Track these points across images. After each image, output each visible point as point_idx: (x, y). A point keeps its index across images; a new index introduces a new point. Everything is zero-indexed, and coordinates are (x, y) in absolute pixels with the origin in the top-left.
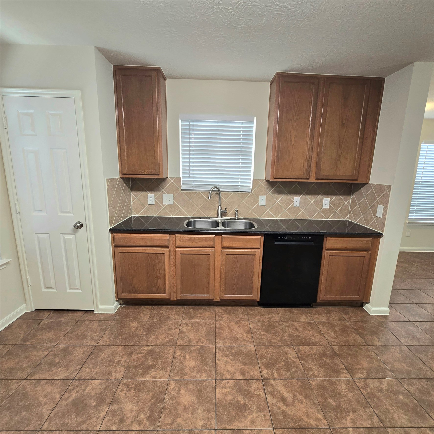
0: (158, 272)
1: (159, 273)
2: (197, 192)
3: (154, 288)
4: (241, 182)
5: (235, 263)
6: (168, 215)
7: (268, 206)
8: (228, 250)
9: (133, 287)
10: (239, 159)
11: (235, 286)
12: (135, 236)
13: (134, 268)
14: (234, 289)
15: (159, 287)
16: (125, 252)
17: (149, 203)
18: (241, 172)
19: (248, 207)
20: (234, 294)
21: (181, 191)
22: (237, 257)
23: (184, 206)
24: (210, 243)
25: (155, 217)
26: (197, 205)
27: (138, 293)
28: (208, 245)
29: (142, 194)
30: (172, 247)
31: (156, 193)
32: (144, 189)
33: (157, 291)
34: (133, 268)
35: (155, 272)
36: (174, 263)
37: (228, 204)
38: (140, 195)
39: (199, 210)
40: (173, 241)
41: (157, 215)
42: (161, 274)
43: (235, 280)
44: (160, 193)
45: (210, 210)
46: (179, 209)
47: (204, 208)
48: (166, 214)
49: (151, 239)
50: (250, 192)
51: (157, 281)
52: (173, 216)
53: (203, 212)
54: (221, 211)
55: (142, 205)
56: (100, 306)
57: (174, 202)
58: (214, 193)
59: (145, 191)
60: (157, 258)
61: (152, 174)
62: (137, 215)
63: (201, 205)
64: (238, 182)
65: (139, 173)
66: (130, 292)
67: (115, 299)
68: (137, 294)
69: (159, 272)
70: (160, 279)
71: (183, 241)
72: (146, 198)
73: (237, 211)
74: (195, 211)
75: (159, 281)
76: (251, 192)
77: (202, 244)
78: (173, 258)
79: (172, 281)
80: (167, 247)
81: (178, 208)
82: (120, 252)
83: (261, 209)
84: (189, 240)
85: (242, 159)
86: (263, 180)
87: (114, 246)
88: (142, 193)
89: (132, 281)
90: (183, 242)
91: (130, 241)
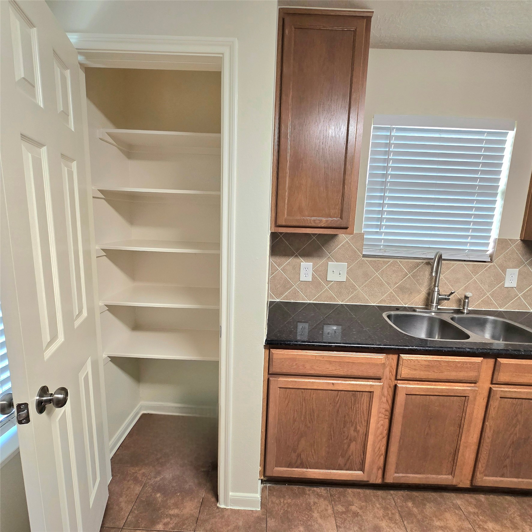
0: (352, 429)
1: (354, 431)
2: (392, 260)
3: (340, 458)
4: (472, 244)
5: (516, 416)
6: (335, 300)
7: (520, 288)
8: (507, 390)
9: (299, 456)
10: (472, 201)
11: (508, 460)
12: (316, 356)
13: (305, 418)
14: (506, 466)
15: (350, 456)
16: (290, 387)
17: (303, 278)
18: (473, 225)
19: (483, 290)
20: (503, 476)
21: (363, 258)
22: (522, 404)
23: (365, 286)
24: (471, 375)
25: (310, 303)
26: (388, 284)
27: (307, 468)
28: (466, 378)
29: (289, 262)
30: (387, 378)
31: (316, 260)
32: (295, 254)
33: (345, 464)
34: (303, 419)
35: (345, 429)
36: (386, 411)
37: (445, 283)
38: (287, 264)
39: (391, 293)
40: (391, 367)
41: (314, 301)
42: (358, 432)
43: (511, 450)
44: (324, 260)
45: (411, 293)
46: (356, 290)
47: (402, 289)
48: (331, 298)
49: (349, 362)
50: (488, 262)
51: (349, 446)
52: (342, 303)
53: (398, 296)
54: (440, 297)
55: (289, 282)
56: (231, 494)
57: (347, 277)
58: (422, 262)
59: (296, 256)
60: (355, 401)
61: (334, 226)
62: (278, 300)
63: (396, 283)
64: (465, 244)
65: (310, 225)
66: (290, 465)
67: (259, 478)
68: (305, 470)
69: (356, 428)
70: (354, 442)
71: (414, 367)
72: (297, 270)
73: (466, 297)
74: (385, 294)
75: (353, 446)
76: (491, 261)
77: (453, 375)
78: (387, 401)
79: (378, 446)
80: (379, 379)
81: (354, 289)
82: (280, 388)
83: (509, 293)
84: (429, 366)
85: (479, 201)
86: (516, 241)
87: (269, 374)
88: (290, 260)
89: (298, 444)
90: (415, 370)
91: (304, 366)
